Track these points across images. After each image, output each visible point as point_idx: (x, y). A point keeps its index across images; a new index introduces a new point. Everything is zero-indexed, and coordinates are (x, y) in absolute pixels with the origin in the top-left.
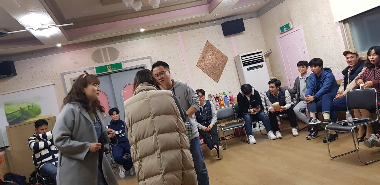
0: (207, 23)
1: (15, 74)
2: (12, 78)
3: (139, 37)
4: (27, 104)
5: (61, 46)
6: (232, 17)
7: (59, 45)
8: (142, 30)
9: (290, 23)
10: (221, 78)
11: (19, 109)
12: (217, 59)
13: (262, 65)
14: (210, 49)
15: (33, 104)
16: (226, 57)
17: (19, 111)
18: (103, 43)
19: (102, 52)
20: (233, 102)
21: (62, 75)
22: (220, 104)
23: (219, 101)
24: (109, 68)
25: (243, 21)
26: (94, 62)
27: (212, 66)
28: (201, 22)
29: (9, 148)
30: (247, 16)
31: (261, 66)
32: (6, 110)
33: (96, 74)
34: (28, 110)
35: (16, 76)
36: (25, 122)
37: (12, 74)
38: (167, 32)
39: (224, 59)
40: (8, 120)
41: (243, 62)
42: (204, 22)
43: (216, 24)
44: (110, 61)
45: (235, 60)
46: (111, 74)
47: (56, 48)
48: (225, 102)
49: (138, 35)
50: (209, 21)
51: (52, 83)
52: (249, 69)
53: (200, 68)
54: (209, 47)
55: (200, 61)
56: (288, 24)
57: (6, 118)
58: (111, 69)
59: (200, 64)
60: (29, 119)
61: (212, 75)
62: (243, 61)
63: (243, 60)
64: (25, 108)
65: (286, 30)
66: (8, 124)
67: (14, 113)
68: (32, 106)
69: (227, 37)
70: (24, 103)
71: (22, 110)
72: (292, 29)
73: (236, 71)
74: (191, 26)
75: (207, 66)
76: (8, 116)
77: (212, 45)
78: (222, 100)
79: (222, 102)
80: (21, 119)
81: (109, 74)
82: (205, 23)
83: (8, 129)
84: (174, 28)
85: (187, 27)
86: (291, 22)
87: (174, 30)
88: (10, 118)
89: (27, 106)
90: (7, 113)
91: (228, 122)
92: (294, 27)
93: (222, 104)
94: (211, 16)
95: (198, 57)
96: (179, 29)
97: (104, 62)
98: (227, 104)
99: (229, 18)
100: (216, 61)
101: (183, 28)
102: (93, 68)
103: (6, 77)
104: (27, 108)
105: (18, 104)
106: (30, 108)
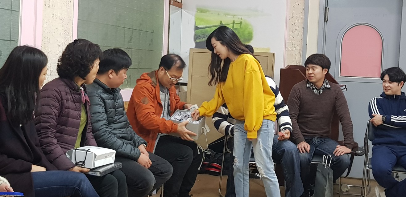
11: (218, 23)
15: (243, 21)
29: (185, 88)
32: (197, 19)
40: (196, 37)
57: (193, 33)
66: (193, 45)
67: (208, 29)
68: (241, 23)
76: (198, 30)
88: (200, 36)
90: (196, 25)
104: (232, 25)
105: (219, 14)
106: (235, 28)
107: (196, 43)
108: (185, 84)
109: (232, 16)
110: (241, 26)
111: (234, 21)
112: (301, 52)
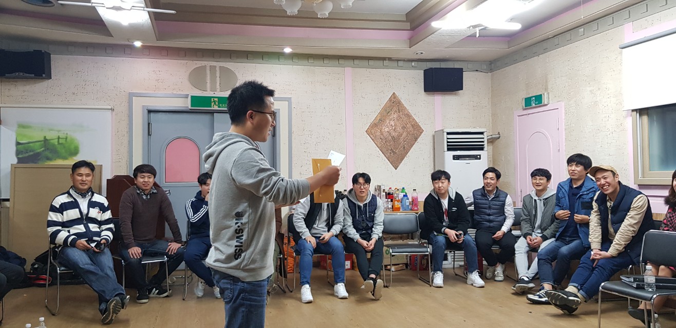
0: (401, 63)
1: (49, 77)
2: (42, 82)
3: (278, 61)
4: (57, 132)
5: (142, 46)
6: (445, 62)
7: (138, 44)
8: (288, 50)
9: (544, 94)
10: (403, 162)
11: (43, 139)
12: (404, 128)
13: (480, 155)
14: (395, 109)
15: (68, 136)
16: (421, 128)
17: (39, 143)
18: (214, 57)
19: (208, 72)
20: (416, 208)
21: (131, 95)
22: (392, 206)
23: (392, 201)
24: (214, 101)
25: (464, 73)
26: (190, 86)
27: (393, 137)
28: (390, 59)
29: (7, 204)
30: (470, 66)
31: (479, 157)
32: (18, 135)
33: (190, 107)
34: (57, 143)
35: (50, 80)
36: (46, 164)
37: (44, 75)
38: (328, 62)
39: (415, 132)
40: (18, 153)
41: (448, 144)
42: (396, 60)
43: (414, 68)
44: (218, 90)
45: (434, 136)
46: (215, 114)
47: (132, 47)
48: (402, 206)
49: (278, 56)
50: (404, 60)
51: (110, 107)
52: (456, 158)
53: (372, 136)
54: (394, 104)
55: (374, 125)
56: (541, 95)
57: (13, 149)
58: (217, 104)
59: (373, 130)
60: (55, 160)
61: (389, 154)
62: (448, 142)
63: (449, 140)
64: (52, 140)
65: (534, 105)
66: (15, 161)
67: (31, 144)
68: (66, 138)
69: (428, 94)
70: (52, 130)
71: (46, 140)
72: (546, 105)
73: (432, 156)
74: (371, 62)
75: (384, 137)
76: (18, 146)
77: (399, 103)
78: (398, 201)
79: (397, 204)
80: (40, 157)
81: (212, 113)
82: (397, 62)
83: (15, 170)
84: (341, 58)
85: (365, 62)
86: (546, 94)
87: (341, 61)
88: (22, 151)
89: (57, 137)
90: (18, 141)
91: (400, 242)
92: (550, 102)
93: (396, 206)
94: (411, 53)
95: (372, 117)
96: (351, 62)
97: (208, 90)
98: (405, 210)
99: (439, 63)
100: (401, 131)
101: (356, 62)
102: (187, 96)
103: (32, 78)
104: (57, 140)
105: (42, 130)
106: (60, 142)
107: (18, 159)
108: (8, 200)
109: (57, 131)
110: (66, 141)
111: (59, 136)
112: (128, 163)
